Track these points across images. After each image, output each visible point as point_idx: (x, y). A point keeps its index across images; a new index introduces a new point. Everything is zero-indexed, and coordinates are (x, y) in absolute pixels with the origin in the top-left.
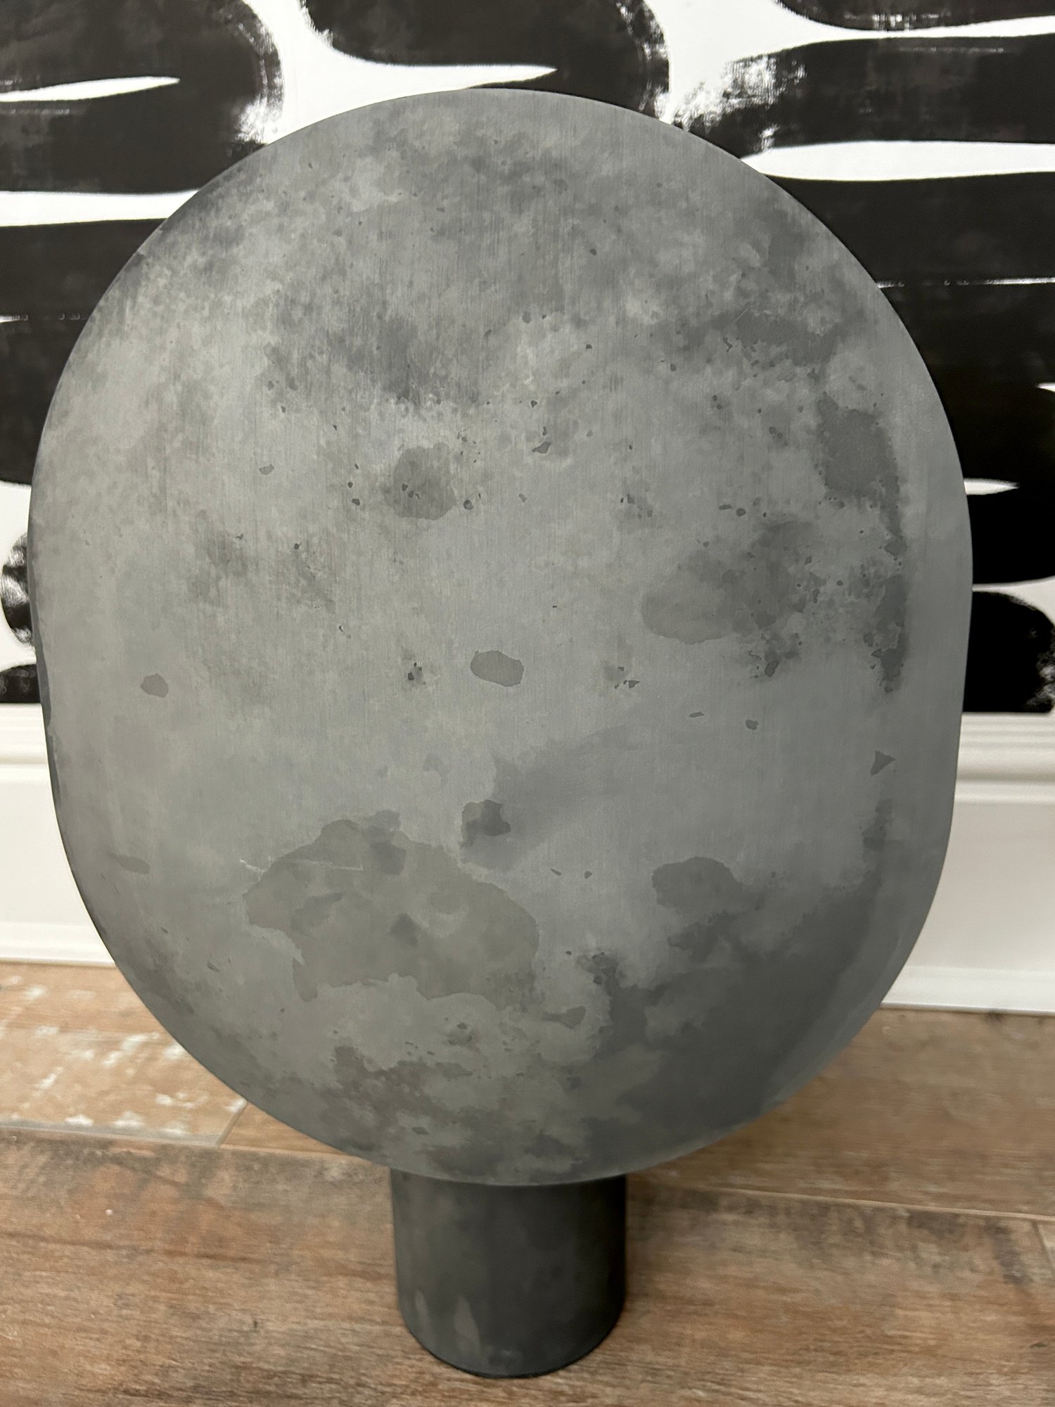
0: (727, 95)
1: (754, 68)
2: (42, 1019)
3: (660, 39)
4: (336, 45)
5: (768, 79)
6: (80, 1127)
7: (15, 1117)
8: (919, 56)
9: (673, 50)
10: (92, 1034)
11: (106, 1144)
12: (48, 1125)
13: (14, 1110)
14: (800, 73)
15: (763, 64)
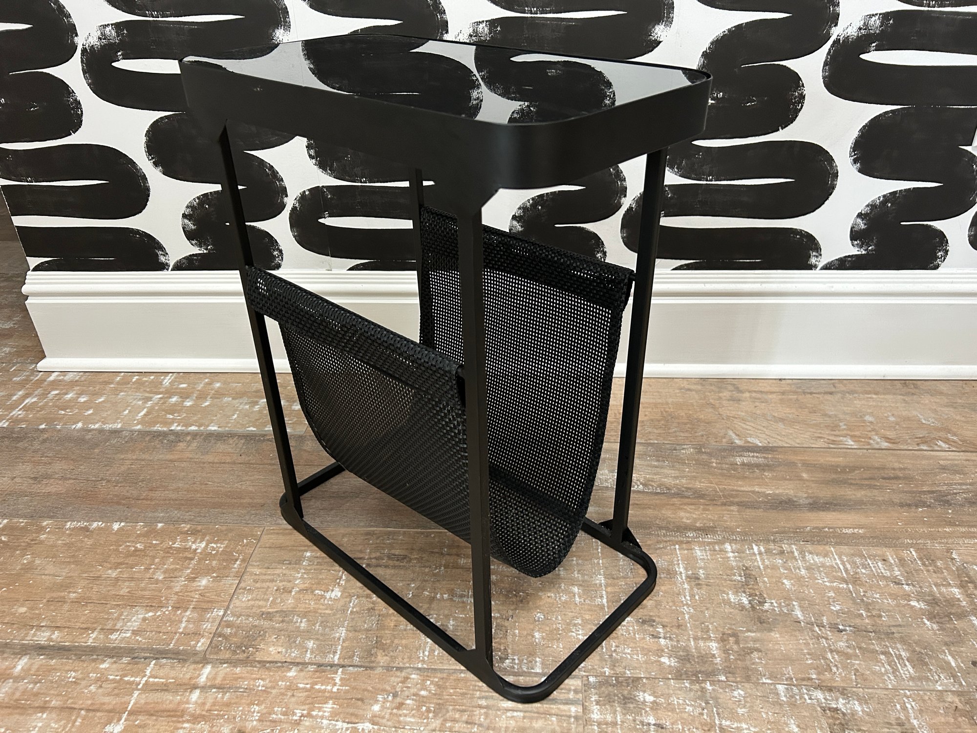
0: (471, 36)
1: (481, 26)
2: (224, 395)
3: (444, 12)
4: (311, 7)
5: (486, 30)
6: (252, 431)
7: (227, 429)
8: (543, 24)
9: (449, 16)
10: (245, 400)
11: (264, 436)
12: (240, 430)
13: (226, 427)
14: (499, 29)
15: (484, 25)
